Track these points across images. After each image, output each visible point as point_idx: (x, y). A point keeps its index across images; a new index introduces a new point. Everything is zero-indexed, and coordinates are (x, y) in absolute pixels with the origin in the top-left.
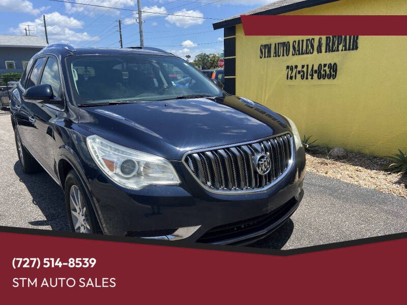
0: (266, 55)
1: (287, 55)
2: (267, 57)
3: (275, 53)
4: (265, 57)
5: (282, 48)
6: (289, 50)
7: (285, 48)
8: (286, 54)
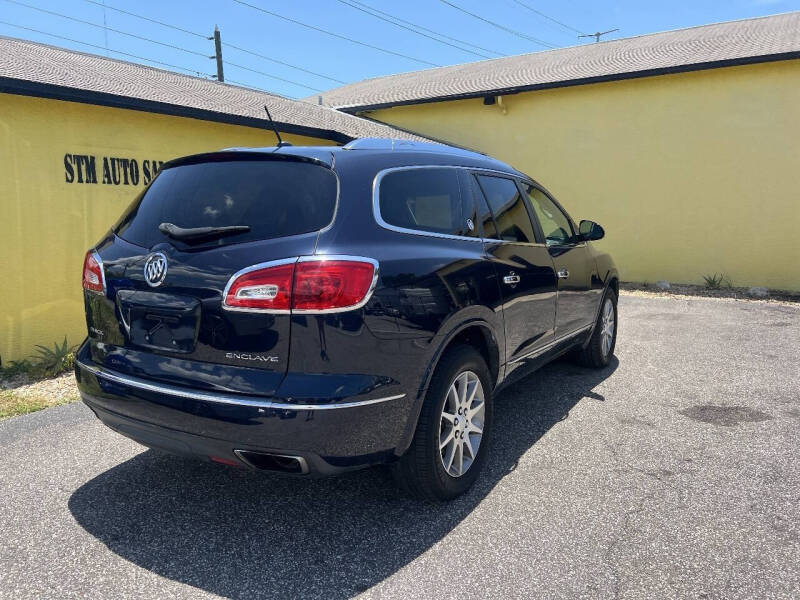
0: (84, 178)
1: (135, 184)
2: (87, 182)
3: (108, 175)
4: (80, 181)
5: (122, 169)
6: (137, 176)
7: (128, 170)
8: (133, 180)
